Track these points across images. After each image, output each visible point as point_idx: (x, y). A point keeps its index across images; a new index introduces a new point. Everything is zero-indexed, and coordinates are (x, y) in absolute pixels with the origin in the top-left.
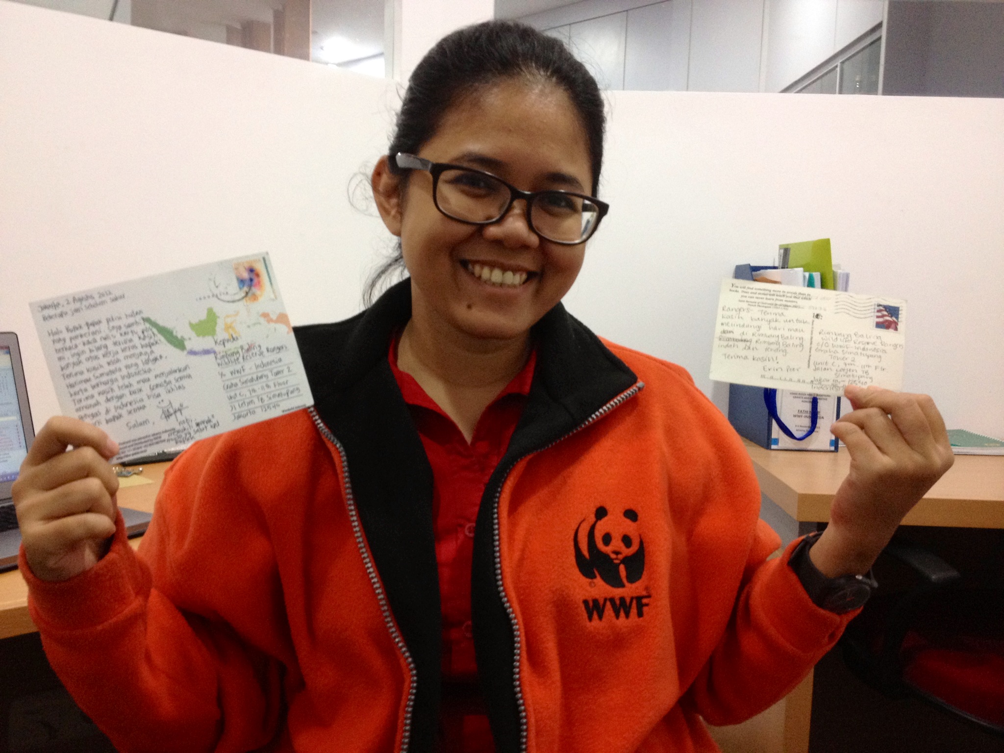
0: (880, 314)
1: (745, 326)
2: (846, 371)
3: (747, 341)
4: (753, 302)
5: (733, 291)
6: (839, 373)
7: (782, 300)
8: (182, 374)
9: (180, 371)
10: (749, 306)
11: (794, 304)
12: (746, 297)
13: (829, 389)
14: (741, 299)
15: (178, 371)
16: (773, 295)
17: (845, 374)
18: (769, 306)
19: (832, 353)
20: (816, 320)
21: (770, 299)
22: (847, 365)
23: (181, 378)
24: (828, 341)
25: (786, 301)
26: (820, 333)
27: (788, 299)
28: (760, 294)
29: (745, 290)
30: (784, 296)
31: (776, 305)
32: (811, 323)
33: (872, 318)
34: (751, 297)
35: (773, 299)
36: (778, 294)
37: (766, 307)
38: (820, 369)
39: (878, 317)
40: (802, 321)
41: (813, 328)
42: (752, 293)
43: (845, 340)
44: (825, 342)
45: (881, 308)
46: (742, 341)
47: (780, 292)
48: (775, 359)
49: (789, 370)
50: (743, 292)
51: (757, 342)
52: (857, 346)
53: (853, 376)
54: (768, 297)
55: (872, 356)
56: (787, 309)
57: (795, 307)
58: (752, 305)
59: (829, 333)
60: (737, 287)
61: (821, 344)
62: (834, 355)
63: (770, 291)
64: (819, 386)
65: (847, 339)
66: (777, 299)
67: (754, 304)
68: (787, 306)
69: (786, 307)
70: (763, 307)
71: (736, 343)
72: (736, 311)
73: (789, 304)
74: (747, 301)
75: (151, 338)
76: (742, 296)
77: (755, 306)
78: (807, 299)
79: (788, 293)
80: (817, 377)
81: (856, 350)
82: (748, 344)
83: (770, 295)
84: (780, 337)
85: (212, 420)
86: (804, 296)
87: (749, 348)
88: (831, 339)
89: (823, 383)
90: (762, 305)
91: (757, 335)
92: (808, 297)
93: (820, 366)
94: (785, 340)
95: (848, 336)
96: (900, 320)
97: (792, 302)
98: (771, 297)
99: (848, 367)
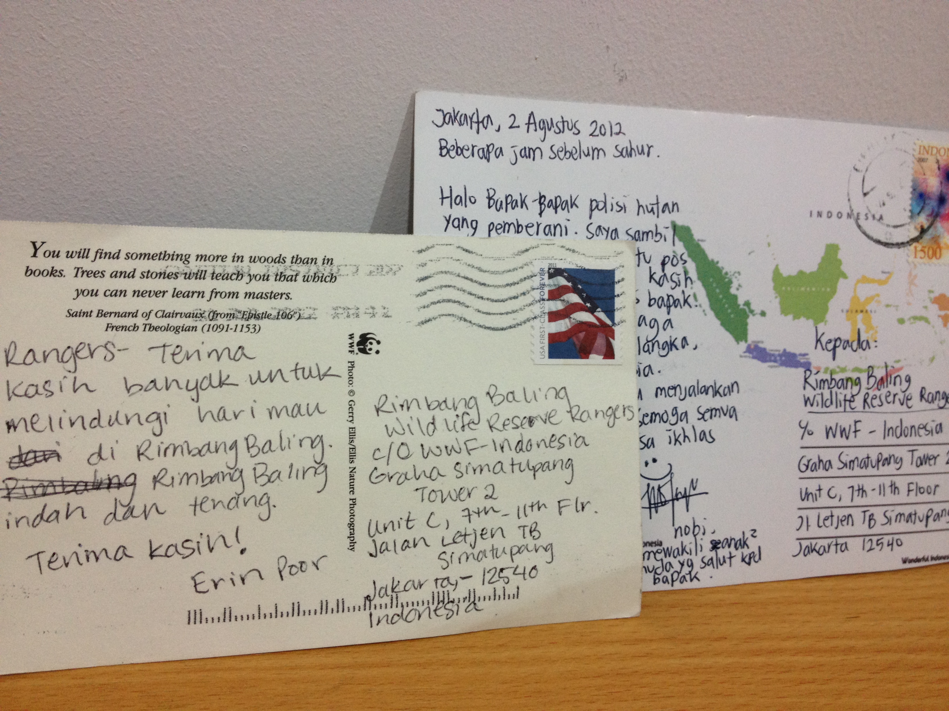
0: (557, 306)
1: (104, 421)
2: (470, 539)
3: (120, 485)
4: (126, 315)
5: (41, 273)
6: (449, 550)
7: (234, 295)
8: (718, 402)
9: (716, 392)
10: (111, 333)
11: (281, 304)
12: (94, 293)
13: (425, 615)
14: (76, 307)
15: (710, 391)
16: (200, 275)
17: (469, 551)
18: (189, 322)
19: (424, 481)
20: (360, 358)
21: (188, 295)
22: (474, 517)
23: (713, 412)
24: (407, 438)
25: (249, 295)
26: (378, 410)
27: (258, 287)
28: (147, 275)
29: (86, 264)
30: (239, 275)
31: (215, 315)
32: (346, 376)
33: (536, 323)
34: (115, 294)
35: (201, 294)
36: (219, 267)
37: (177, 330)
38: (391, 547)
39: (554, 316)
40: (315, 373)
41: (352, 392)
42: (115, 275)
43: (459, 425)
44: (397, 440)
45: (562, 281)
46: (97, 486)
47: (223, 258)
48: (231, 540)
49: (285, 573)
50: (80, 272)
51: (156, 480)
52: (499, 437)
53: (493, 550)
54: (182, 285)
55: (545, 466)
56: (257, 330)
57: (286, 316)
58: (124, 328)
59: (405, 406)
60: (56, 255)
61: (384, 452)
62: (431, 485)
63: (185, 259)
64: (391, 612)
65: (467, 419)
66: (215, 293)
67: (128, 321)
68: (257, 316)
69: (252, 322)
70: (167, 328)
71: (74, 499)
72: (61, 360)
73: (261, 306)
74: (101, 314)
75: (678, 284)
76: (80, 293)
77: (135, 328)
78: (323, 279)
79: (252, 260)
80: (384, 581)
81: (499, 456)
82: (124, 494)
83: (187, 276)
84: (242, 445)
85: (751, 542)
86: (313, 269)
87: (130, 511)
88: (415, 427)
89: (404, 598)
90: (164, 322)
91: (152, 452)
92: (326, 270)
93: (388, 537)
94: (261, 458)
95: (467, 404)
96: (618, 316)
97: (273, 296)
98: (193, 285)
99: (478, 523)
